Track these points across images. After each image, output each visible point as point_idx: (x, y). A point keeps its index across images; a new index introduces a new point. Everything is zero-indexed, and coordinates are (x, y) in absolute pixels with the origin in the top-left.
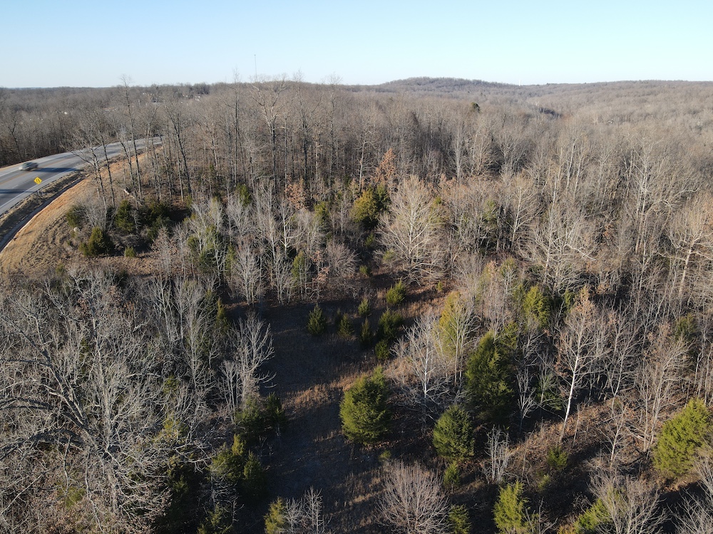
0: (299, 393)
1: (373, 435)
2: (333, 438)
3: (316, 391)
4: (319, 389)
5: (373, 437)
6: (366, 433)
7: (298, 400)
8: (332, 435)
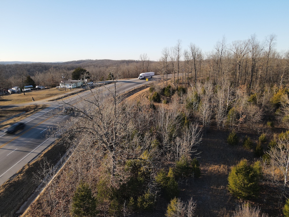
0: (212, 165)
1: (244, 194)
2: (222, 189)
3: (222, 167)
4: (223, 167)
5: (244, 195)
6: (240, 192)
7: (210, 168)
8: (222, 188)
